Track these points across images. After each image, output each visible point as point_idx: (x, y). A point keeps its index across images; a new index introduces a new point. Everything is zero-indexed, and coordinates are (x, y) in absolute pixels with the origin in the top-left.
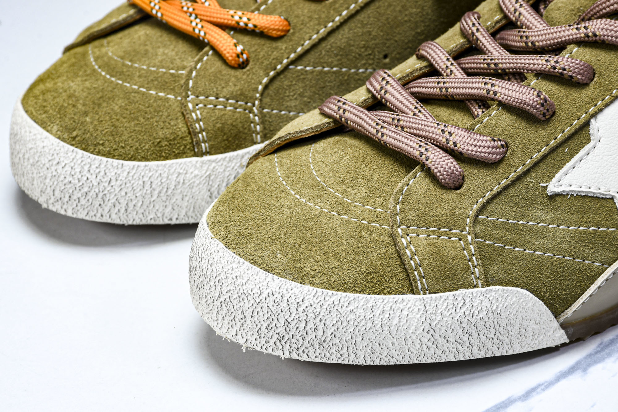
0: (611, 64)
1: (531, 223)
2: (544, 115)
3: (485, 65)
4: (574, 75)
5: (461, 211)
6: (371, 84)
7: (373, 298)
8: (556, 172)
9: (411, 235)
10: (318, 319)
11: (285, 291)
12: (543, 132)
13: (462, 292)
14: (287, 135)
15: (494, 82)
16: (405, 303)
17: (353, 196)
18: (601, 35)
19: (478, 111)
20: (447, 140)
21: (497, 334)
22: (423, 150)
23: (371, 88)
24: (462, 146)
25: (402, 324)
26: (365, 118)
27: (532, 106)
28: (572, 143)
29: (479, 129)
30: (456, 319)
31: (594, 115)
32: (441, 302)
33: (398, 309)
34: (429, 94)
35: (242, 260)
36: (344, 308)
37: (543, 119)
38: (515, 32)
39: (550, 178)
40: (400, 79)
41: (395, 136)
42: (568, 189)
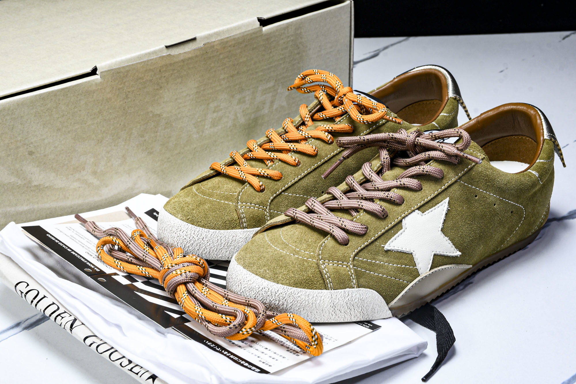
0: (411, 197)
1: (377, 262)
2: (383, 216)
3: (358, 196)
4: (396, 200)
5: (348, 255)
6: (308, 203)
7: (309, 291)
8: (388, 241)
9: (326, 264)
10: (284, 299)
11: (270, 287)
12: (383, 223)
13: (348, 289)
14: (270, 224)
15: (361, 201)
16: (323, 294)
17: (300, 248)
18: (406, 185)
19: (354, 214)
20: (342, 224)
21: (362, 310)
22: (331, 228)
23: (307, 205)
24: (348, 227)
25: (321, 303)
26: (305, 216)
27: (378, 212)
28: (395, 229)
29: (355, 221)
30: (345, 302)
31: (404, 218)
32: (338, 294)
33: (320, 296)
34: (333, 207)
35: (251, 273)
36: (296, 295)
37: (383, 217)
38: (370, 184)
39: (386, 243)
40: (320, 201)
41: (319, 223)
42: (393, 248)
